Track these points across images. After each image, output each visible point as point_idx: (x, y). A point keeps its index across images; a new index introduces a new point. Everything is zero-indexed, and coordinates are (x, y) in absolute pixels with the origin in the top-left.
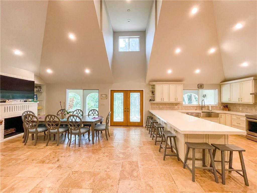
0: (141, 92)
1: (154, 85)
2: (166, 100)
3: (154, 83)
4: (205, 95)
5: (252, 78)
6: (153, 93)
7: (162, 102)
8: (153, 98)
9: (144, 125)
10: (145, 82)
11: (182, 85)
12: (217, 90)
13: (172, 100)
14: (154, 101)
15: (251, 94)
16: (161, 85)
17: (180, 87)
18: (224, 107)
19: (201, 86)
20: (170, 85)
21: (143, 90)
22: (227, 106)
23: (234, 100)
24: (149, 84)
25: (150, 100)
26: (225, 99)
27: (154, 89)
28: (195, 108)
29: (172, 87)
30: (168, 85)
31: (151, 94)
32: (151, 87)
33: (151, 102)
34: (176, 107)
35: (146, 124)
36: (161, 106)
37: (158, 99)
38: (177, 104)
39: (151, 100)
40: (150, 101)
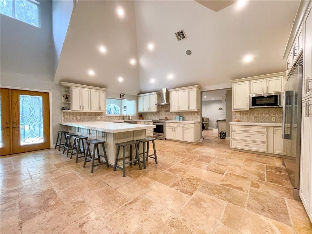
0: (46, 96)
1: (69, 88)
2: (87, 109)
3: (69, 84)
5: (156, 93)
6: (67, 98)
7: (81, 111)
8: (67, 105)
9: (52, 146)
10: (53, 81)
11: (105, 92)
12: (135, 101)
13: (94, 109)
14: (69, 109)
15: (155, 104)
16: (80, 88)
17: (103, 94)
18: (140, 116)
19: (123, 96)
20: (92, 90)
21: (49, 93)
22: (142, 116)
23: (146, 110)
24: (60, 85)
25: (63, 109)
26: (141, 110)
27: (69, 92)
28: (118, 118)
29: (95, 93)
30: (89, 90)
31: (63, 100)
32: (63, 90)
33: (64, 111)
34: (99, 117)
35: (57, 144)
36: (79, 117)
37: (75, 107)
38: (100, 114)
39: (64, 108)
40: (62, 110)
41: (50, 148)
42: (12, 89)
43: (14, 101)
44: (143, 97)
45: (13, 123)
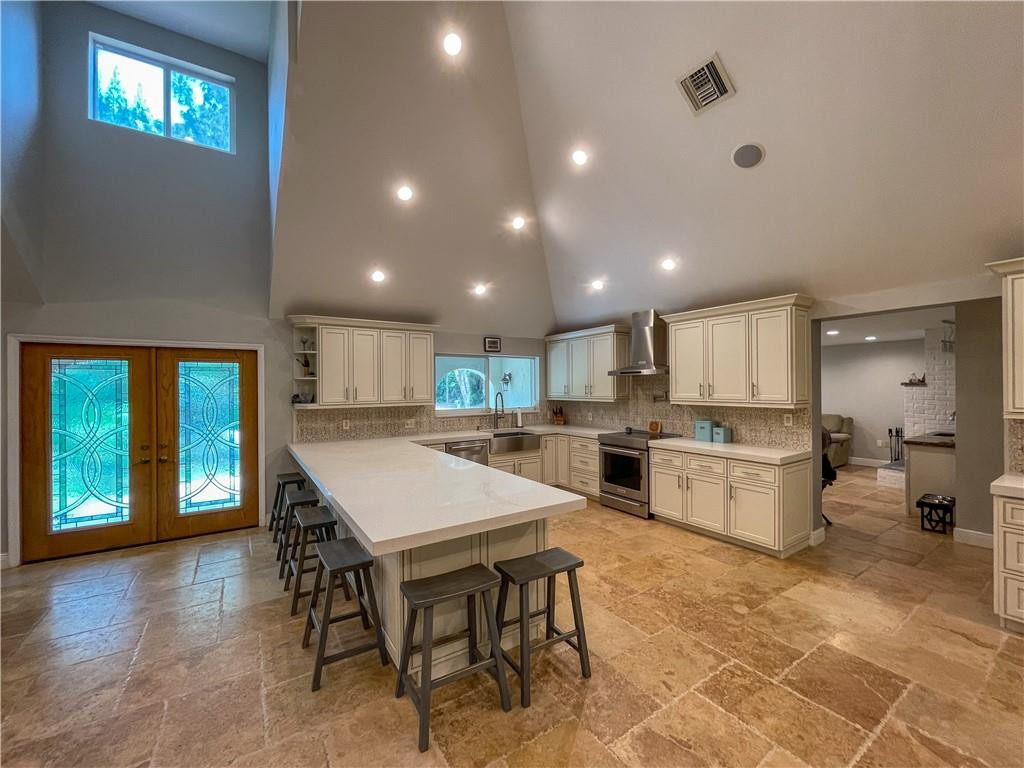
0: (248, 360)
1: (313, 330)
2: (367, 398)
3: (310, 320)
4: (510, 375)
5: (612, 328)
6: (306, 364)
7: (351, 404)
8: (307, 388)
9: (264, 519)
10: (268, 311)
11: (430, 338)
12: (538, 359)
13: (393, 397)
14: (313, 401)
15: (610, 373)
16: (344, 331)
17: (422, 345)
18: (555, 413)
19: (493, 346)
20: (385, 334)
21: (256, 352)
22: (561, 412)
23: (578, 394)
24: (291, 326)
25: (296, 399)
26: (557, 392)
27: (313, 345)
28: (477, 422)
29: (393, 341)
30: (375, 333)
31: (297, 371)
32: (296, 338)
33: (298, 406)
34: (409, 422)
36: (346, 425)
37: (330, 395)
38: (413, 411)
39: (297, 396)
40: (293, 402)
41: (257, 526)
42: (157, 348)
43: (165, 382)
44: (564, 345)
45: (160, 447)
